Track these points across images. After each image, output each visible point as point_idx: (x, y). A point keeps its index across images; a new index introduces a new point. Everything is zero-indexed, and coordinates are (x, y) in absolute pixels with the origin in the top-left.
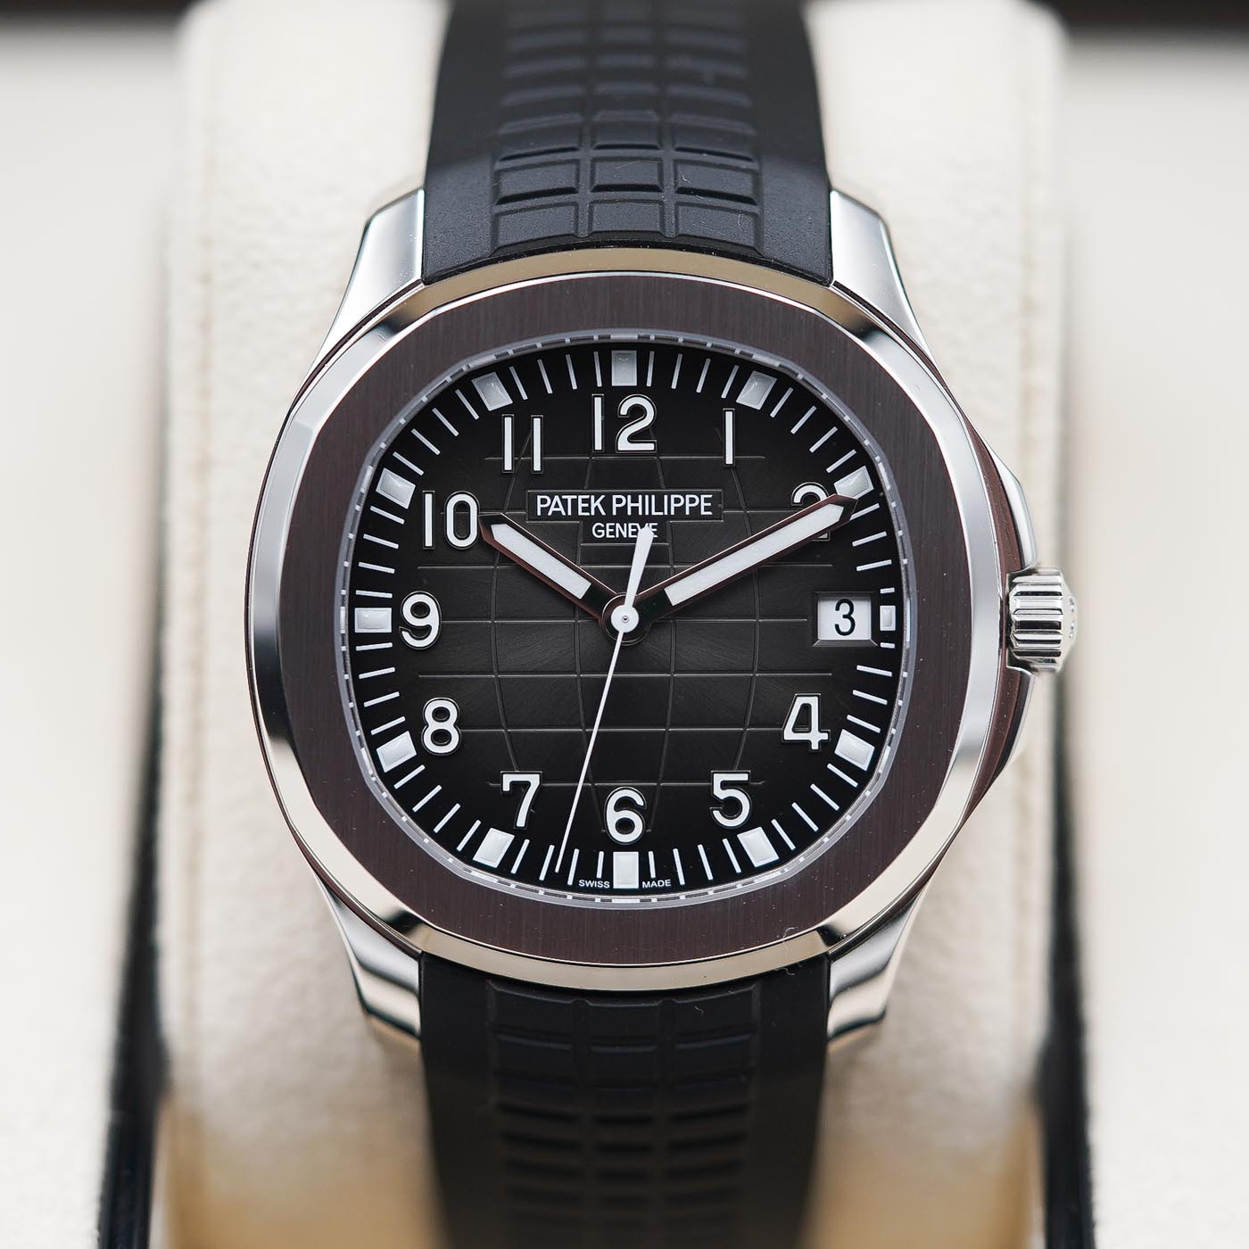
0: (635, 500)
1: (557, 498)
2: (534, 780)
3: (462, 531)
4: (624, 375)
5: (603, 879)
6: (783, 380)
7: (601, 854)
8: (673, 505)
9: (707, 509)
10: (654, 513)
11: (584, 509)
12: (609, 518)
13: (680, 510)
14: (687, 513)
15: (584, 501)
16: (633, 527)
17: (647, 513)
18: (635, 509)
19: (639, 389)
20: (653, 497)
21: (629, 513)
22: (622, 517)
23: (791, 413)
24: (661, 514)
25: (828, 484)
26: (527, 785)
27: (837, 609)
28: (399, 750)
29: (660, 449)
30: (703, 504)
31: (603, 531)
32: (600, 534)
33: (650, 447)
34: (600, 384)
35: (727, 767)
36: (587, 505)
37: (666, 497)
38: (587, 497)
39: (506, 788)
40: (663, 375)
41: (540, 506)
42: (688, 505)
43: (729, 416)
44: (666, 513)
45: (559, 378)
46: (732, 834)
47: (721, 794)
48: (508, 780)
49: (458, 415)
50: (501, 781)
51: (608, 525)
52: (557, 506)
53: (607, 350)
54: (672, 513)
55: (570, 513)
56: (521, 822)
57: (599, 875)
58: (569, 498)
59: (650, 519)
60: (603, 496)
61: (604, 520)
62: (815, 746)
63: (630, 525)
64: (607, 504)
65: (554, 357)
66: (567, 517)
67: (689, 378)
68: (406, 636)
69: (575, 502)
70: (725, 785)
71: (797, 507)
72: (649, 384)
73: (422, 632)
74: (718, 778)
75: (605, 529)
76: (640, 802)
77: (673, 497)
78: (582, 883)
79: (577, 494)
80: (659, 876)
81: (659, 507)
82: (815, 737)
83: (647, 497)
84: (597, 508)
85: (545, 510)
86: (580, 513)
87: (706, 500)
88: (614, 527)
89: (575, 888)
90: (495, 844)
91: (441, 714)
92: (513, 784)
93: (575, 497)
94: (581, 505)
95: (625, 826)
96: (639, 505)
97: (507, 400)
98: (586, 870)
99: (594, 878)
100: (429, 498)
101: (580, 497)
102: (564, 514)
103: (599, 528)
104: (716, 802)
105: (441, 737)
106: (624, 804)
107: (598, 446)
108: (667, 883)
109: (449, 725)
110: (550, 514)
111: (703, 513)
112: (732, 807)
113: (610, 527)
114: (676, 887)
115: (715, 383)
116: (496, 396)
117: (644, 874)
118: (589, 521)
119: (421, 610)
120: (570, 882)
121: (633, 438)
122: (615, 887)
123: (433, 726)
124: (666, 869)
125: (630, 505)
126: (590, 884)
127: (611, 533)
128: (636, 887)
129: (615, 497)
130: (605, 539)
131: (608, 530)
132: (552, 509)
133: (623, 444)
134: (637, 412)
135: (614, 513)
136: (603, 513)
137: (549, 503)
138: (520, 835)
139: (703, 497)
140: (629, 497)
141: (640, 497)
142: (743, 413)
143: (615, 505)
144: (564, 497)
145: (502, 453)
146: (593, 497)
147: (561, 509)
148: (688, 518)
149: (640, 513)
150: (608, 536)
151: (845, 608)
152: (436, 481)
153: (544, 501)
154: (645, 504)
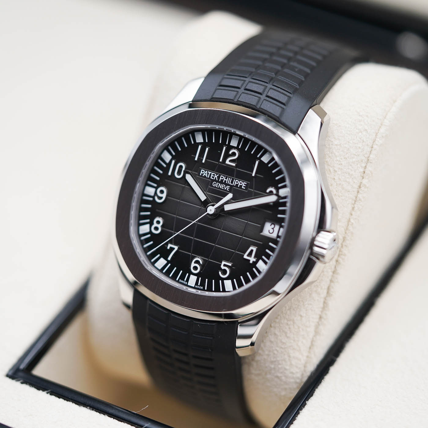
0: (226, 179)
1: (206, 172)
2: (176, 248)
3: (179, 173)
4: (234, 143)
5: (186, 281)
7: (188, 274)
8: (236, 183)
9: (244, 187)
10: (230, 184)
11: (212, 177)
12: (218, 181)
13: (237, 185)
14: (239, 186)
15: (213, 175)
16: (223, 186)
17: (228, 183)
18: (225, 181)
19: (237, 148)
20: (231, 179)
21: (224, 182)
22: (221, 182)
23: (273, 167)
24: (232, 184)
25: (278, 189)
26: (174, 249)
27: (271, 225)
28: (145, 229)
29: (236, 166)
30: (243, 185)
31: (215, 185)
32: (214, 185)
33: (234, 165)
34: (227, 143)
35: (227, 260)
36: (213, 176)
37: (234, 180)
38: (214, 174)
39: (168, 248)
40: (244, 146)
41: (201, 173)
42: (239, 184)
43: (257, 162)
44: (233, 185)
45: (217, 139)
46: (223, 279)
47: (223, 267)
49: (188, 141)
50: (168, 245)
51: (217, 183)
52: (206, 174)
53: (232, 134)
54: (235, 185)
55: (208, 177)
56: (169, 259)
57: (185, 280)
58: (210, 173)
59: (229, 185)
60: (218, 175)
61: (217, 182)
62: (251, 262)
63: (223, 185)
64: (219, 177)
65: (218, 132)
66: (207, 178)
67: (250, 149)
68: (156, 198)
69: (211, 174)
70: (225, 265)
71: (267, 193)
72: (240, 147)
73: (160, 198)
74: (223, 263)
75: (216, 184)
76: (201, 263)
77: (236, 181)
78: (180, 281)
79: (212, 172)
80: (201, 285)
81: (232, 183)
82: (252, 259)
83: (230, 178)
84: (216, 178)
85: (202, 174)
86: (211, 178)
87: (245, 184)
88: (219, 184)
89: (178, 282)
90: (162, 262)
91: (158, 222)
92: (171, 247)
93: (211, 173)
94: (212, 176)
95: (195, 268)
96: (227, 180)
97: (202, 141)
98: (182, 277)
99: (184, 280)
100: (173, 162)
101: (213, 173)
102: (207, 177)
103: (215, 183)
104: (221, 269)
105: (156, 228)
106: (197, 262)
107: (221, 160)
108: (202, 288)
109: (159, 226)
110: (203, 175)
111: (243, 187)
112: (224, 272)
113: (218, 184)
114: (204, 290)
115: (257, 152)
116: (199, 139)
117: (197, 283)
118: (213, 181)
119: (162, 192)
120: (177, 279)
121: (230, 161)
122: (188, 284)
123: (155, 225)
124: (203, 284)
125: (225, 179)
126: (182, 281)
127: (217, 186)
128: (194, 286)
129: (221, 176)
130: (215, 187)
131: (217, 185)
132: (204, 174)
133: (227, 162)
134: (234, 154)
135: (220, 181)
136: (217, 180)
137: (204, 173)
138: (168, 262)
139: (244, 183)
140: (225, 177)
141: (228, 178)
142: (261, 163)
143: (221, 178)
144: (208, 172)
145: (196, 155)
146: (216, 174)
147: (207, 175)
148: (238, 188)
149: (226, 183)
150: (216, 186)
151: (273, 226)
152: (177, 158)
153: (203, 172)
154: (228, 180)
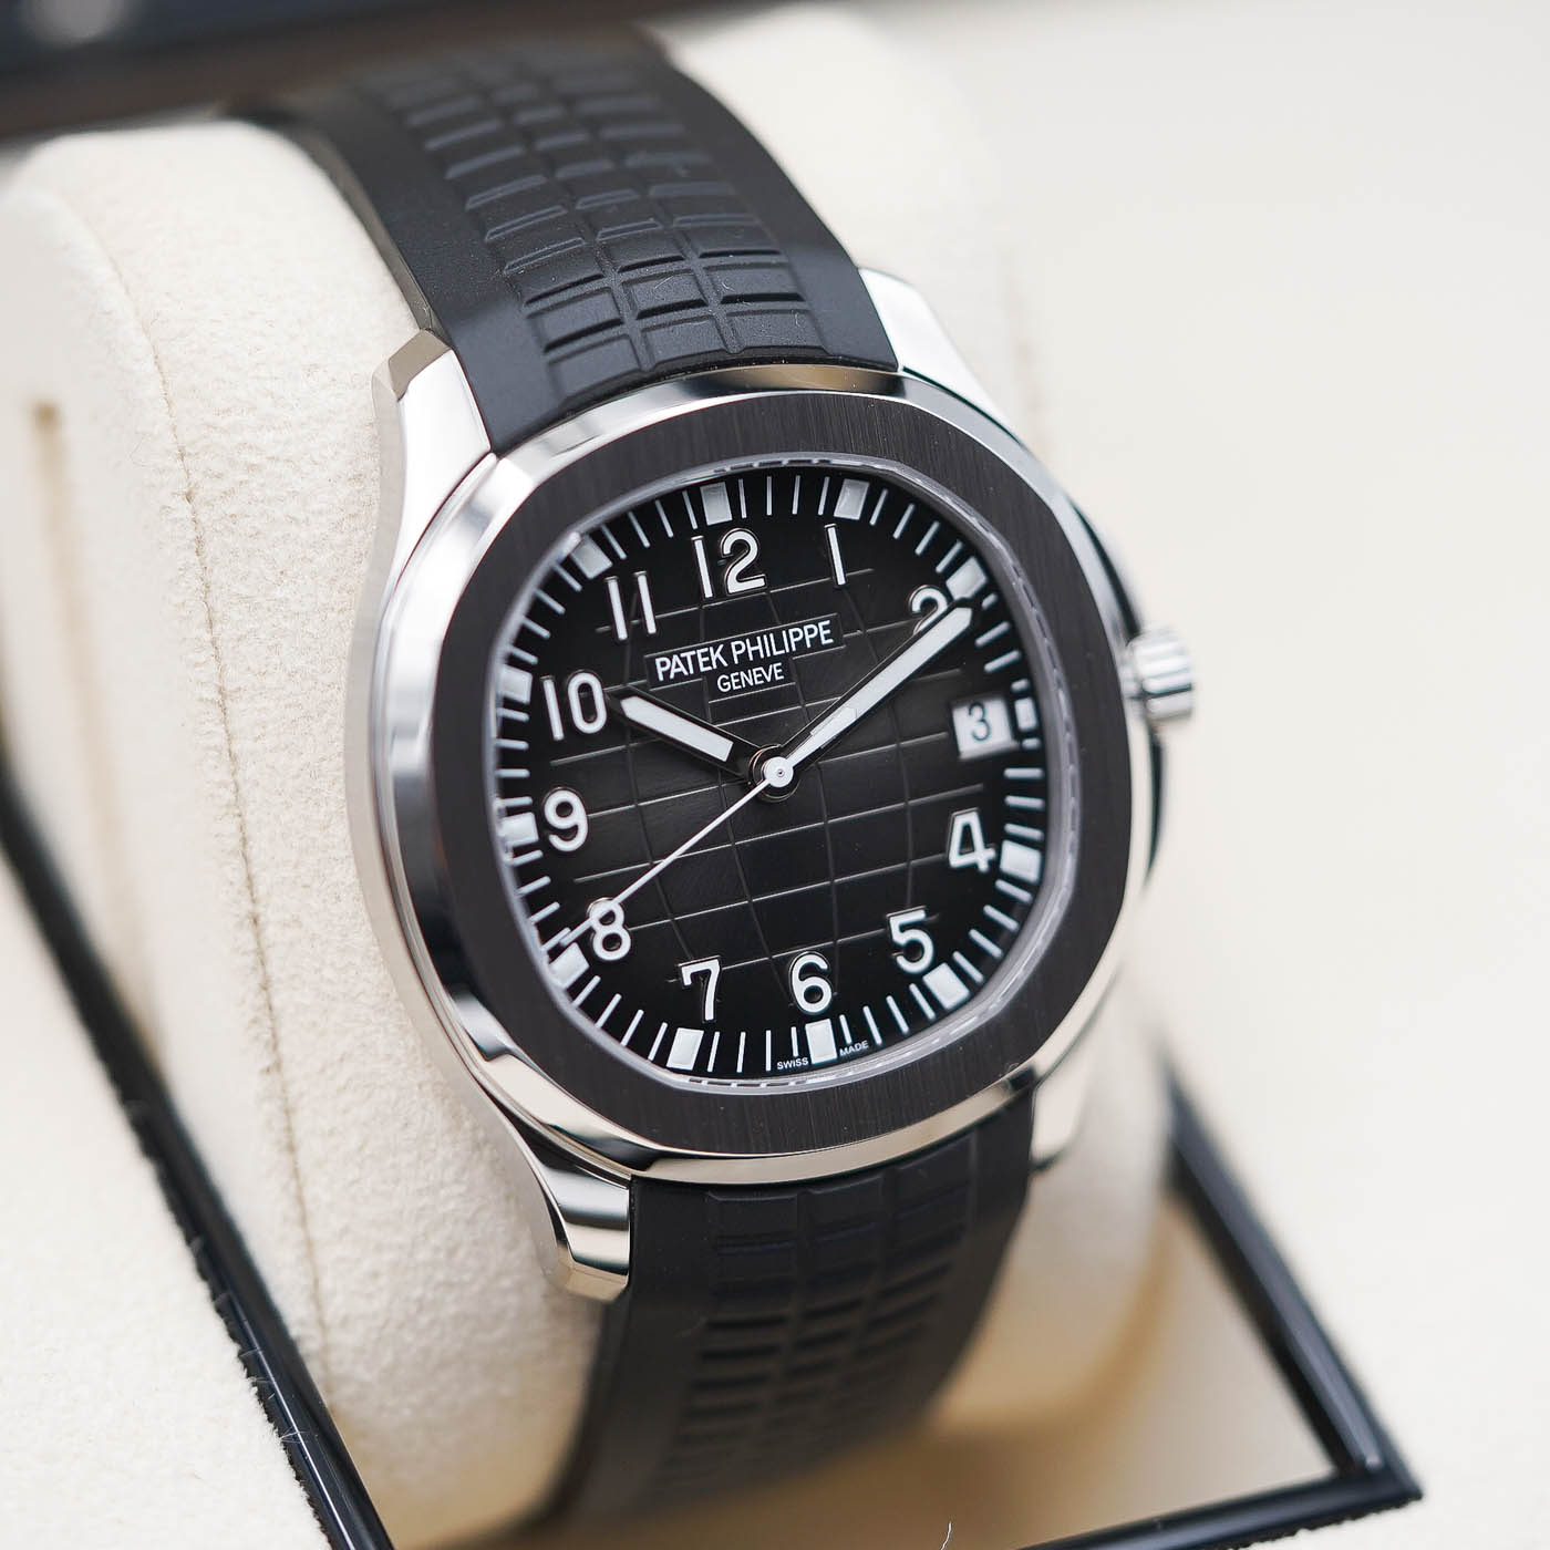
0: (754, 643)
1: (675, 658)
2: (713, 966)
3: (590, 713)
4: (717, 511)
5: (801, 1057)
6: (876, 482)
7: (794, 1030)
8: (793, 640)
9: (827, 637)
10: (775, 653)
11: (705, 664)
12: (732, 668)
13: (801, 644)
14: (809, 645)
15: (704, 655)
16: (757, 673)
17: (769, 655)
18: (756, 653)
19: (737, 522)
20: (771, 636)
21: (751, 659)
22: (745, 664)
23: (889, 517)
24: (783, 652)
25: (940, 583)
26: (707, 973)
27: (970, 714)
28: (569, 966)
29: (769, 583)
30: (823, 633)
31: (729, 684)
32: (726, 687)
33: (760, 583)
34: (695, 526)
35: (900, 907)
36: (707, 659)
37: (784, 632)
38: (706, 650)
39: (687, 981)
40: (756, 503)
41: (660, 670)
42: (808, 637)
43: (832, 533)
44: (788, 650)
45: (654, 529)
46: (918, 979)
47: (901, 938)
48: (687, 972)
49: (563, 593)
50: (678, 974)
51: (732, 675)
52: (677, 666)
53: (696, 492)
54: (794, 649)
55: (692, 672)
56: (709, 1015)
57: (796, 1053)
58: (688, 655)
59: (774, 659)
60: (721, 646)
61: (728, 671)
62: (983, 867)
63: (754, 670)
64: (727, 653)
65: (646, 511)
66: (690, 677)
67: (782, 500)
68: (556, 841)
70: (903, 928)
71: (917, 615)
72: (744, 515)
73: (570, 833)
74: (896, 922)
75: (730, 680)
76: (823, 965)
77: (791, 631)
78: (780, 1066)
79: (695, 649)
80: (856, 1040)
81: (780, 646)
82: (981, 857)
83: (765, 637)
84: (718, 660)
85: (667, 674)
86: (703, 669)
87: (825, 628)
88: (739, 677)
89: (775, 1073)
90: (687, 1043)
91: (607, 918)
92: (694, 976)
93: (693, 653)
94: (701, 660)
96: (760, 647)
97: (606, 563)
98: (782, 1052)
99: (791, 1058)
100: (549, 687)
101: (699, 652)
102: (686, 673)
103: (724, 680)
104: (897, 948)
105: (612, 942)
106: (809, 971)
107: (708, 593)
108: (864, 1045)
109: (617, 928)
110: (672, 676)
111: (824, 642)
112: (913, 950)
113: (735, 678)
114: (874, 1049)
115: (809, 500)
116: (594, 562)
117: (840, 1042)
118: (713, 675)
119: (565, 809)
120: (768, 1068)
121: (741, 577)
122: (814, 1061)
123: (602, 932)
124: (861, 1032)
125: (750, 649)
126: (788, 1064)
127: (737, 684)
128: (835, 1056)
129: (733, 644)
130: (732, 692)
131: (734, 681)
132: (674, 671)
133: (734, 586)
134: (740, 548)
135: (736, 662)
136: (725, 664)
137: (669, 665)
138: (708, 1029)
139: (821, 624)
140: (748, 641)
141: (759, 638)
142: (844, 526)
143: (735, 653)
144: (683, 655)
145: (611, 621)
146: (711, 649)
147: (682, 669)
148: (811, 650)
149: (762, 656)
150: (735, 688)
151: (977, 712)
152: (554, 666)
153: (663, 664)
154: (765, 645)
